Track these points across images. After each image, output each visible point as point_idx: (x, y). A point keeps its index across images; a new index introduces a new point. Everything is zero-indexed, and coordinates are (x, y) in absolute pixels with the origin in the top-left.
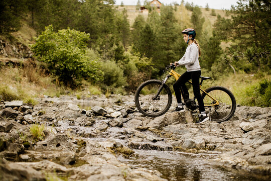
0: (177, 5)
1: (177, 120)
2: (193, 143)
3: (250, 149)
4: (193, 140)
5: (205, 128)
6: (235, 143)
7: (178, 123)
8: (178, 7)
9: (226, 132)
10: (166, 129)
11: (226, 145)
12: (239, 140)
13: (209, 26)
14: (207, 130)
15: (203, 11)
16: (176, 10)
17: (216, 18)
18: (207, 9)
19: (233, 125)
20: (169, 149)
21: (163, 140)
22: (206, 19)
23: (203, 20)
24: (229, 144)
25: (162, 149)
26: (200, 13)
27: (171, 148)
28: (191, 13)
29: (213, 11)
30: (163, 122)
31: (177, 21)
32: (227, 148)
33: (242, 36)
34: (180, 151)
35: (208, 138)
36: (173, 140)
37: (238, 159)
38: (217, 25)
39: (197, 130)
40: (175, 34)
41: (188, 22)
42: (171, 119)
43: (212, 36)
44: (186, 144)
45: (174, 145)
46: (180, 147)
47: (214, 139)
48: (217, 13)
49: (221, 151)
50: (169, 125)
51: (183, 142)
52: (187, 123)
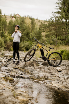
0: (26, 17)
1: (30, 65)
3: (63, 80)
4: (39, 75)
5: (42, 69)
6: (56, 76)
7: (31, 66)
8: (26, 18)
9: (51, 71)
10: (26, 68)
11: (52, 77)
12: (57, 75)
13: (38, 26)
14: (43, 70)
15: (35, 20)
16: (25, 19)
17: (40, 23)
18: (37, 20)
19: (53, 68)
21: (25, 74)
22: (36, 23)
23: (35, 24)
24: (54, 77)
25: (25, 78)
26: (34, 21)
27: (29, 78)
28: (31, 20)
29: (39, 20)
30: (24, 65)
31: (25, 23)
32: (53, 79)
33: (51, 31)
34: (33, 79)
35: (45, 74)
36: (30, 74)
37: (60, 85)
38: (40, 26)
39: (39, 70)
40: (25, 28)
41: (30, 24)
42: (28, 64)
43: (39, 30)
44: (36, 77)
45: (30, 77)
46: (33, 78)
47: (47, 74)
48: (40, 21)
49: (50, 80)
50: (27, 67)
51: (34, 75)
52: (34, 66)
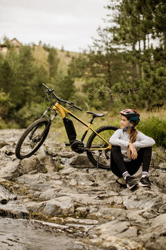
0: (35, 45)
1: (34, 169)
2: (57, 208)
4: (58, 204)
5: (70, 179)
6: (113, 203)
7: (35, 173)
8: (36, 47)
9: (97, 185)
10: (20, 180)
11: (103, 209)
12: (118, 200)
13: (64, 66)
14: (73, 182)
15: (58, 52)
16: (34, 49)
17: (70, 59)
18: (62, 51)
19: (105, 175)
20: (24, 215)
21: (15, 199)
22: (61, 59)
23: (59, 60)
24: (106, 209)
25: (14, 216)
26: (56, 54)
27: (27, 215)
28: (47, 53)
29: (68, 52)
30: (16, 171)
31: (34, 60)
32: (104, 214)
33: (97, 75)
34: (40, 219)
35: (78, 197)
36: (30, 198)
38: (71, 65)
39: (60, 182)
40: (32, 71)
41: (45, 61)
42: (27, 167)
43: (67, 75)
44: (48, 210)
45: (31, 211)
46: (40, 213)
47: (86, 198)
48: (71, 54)
49: (97, 218)
50: (24, 175)
51: (43, 206)
52: (46, 172)
